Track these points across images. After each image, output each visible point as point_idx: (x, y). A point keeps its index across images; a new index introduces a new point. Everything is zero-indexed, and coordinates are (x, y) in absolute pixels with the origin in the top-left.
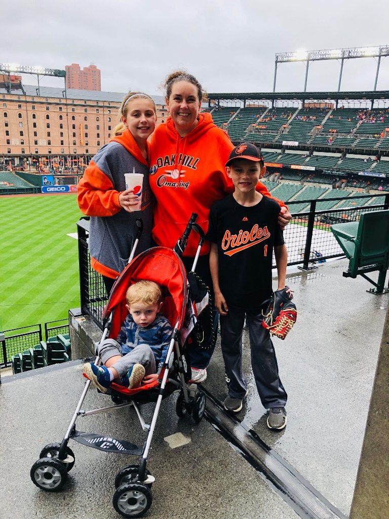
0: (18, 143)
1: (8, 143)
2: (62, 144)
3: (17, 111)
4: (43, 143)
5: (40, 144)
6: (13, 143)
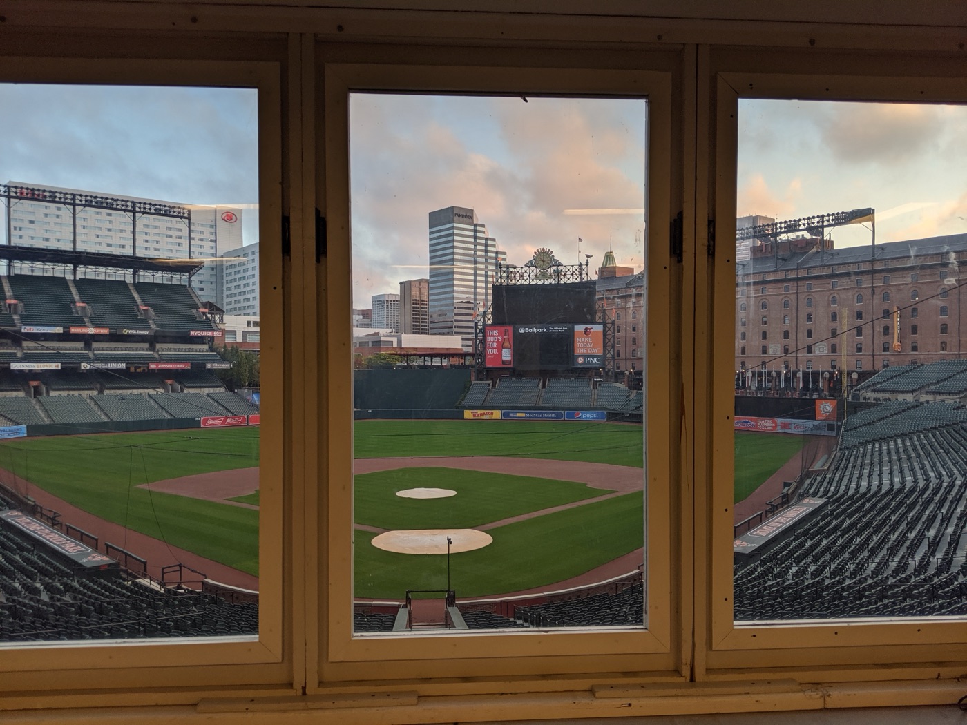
0: (779, 352)
1: (764, 352)
2: (860, 350)
3: (781, 297)
4: (821, 350)
5: (817, 352)
6: (771, 351)
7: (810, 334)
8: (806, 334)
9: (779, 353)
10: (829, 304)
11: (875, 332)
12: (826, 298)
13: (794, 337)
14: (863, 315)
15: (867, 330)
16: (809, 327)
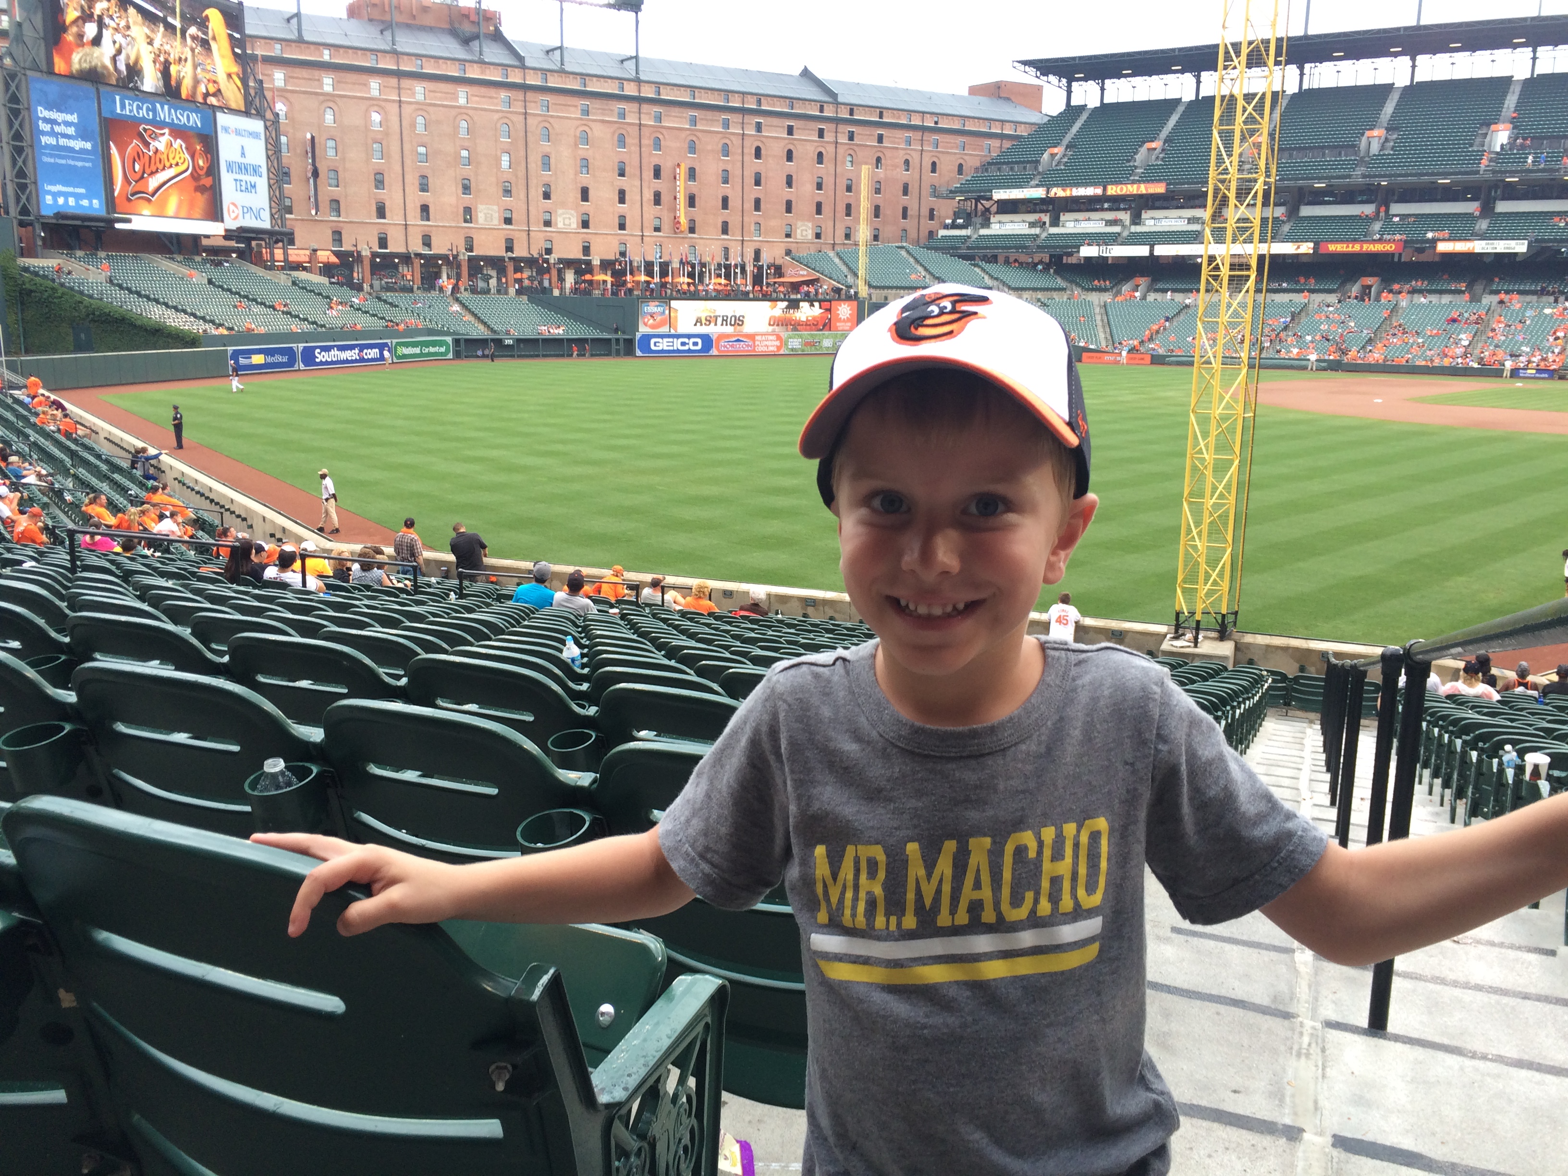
1: (468, 218)
2: (622, 227)
3: (497, 116)
4: (567, 222)
5: (560, 225)
6: (479, 218)
7: (547, 192)
8: (542, 191)
9: (494, 222)
10: (576, 145)
11: (644, 199)
12: (572, 131)
13: (523, 195)
14: (627, 169)
15: (633, 195)
16: (546, 181)
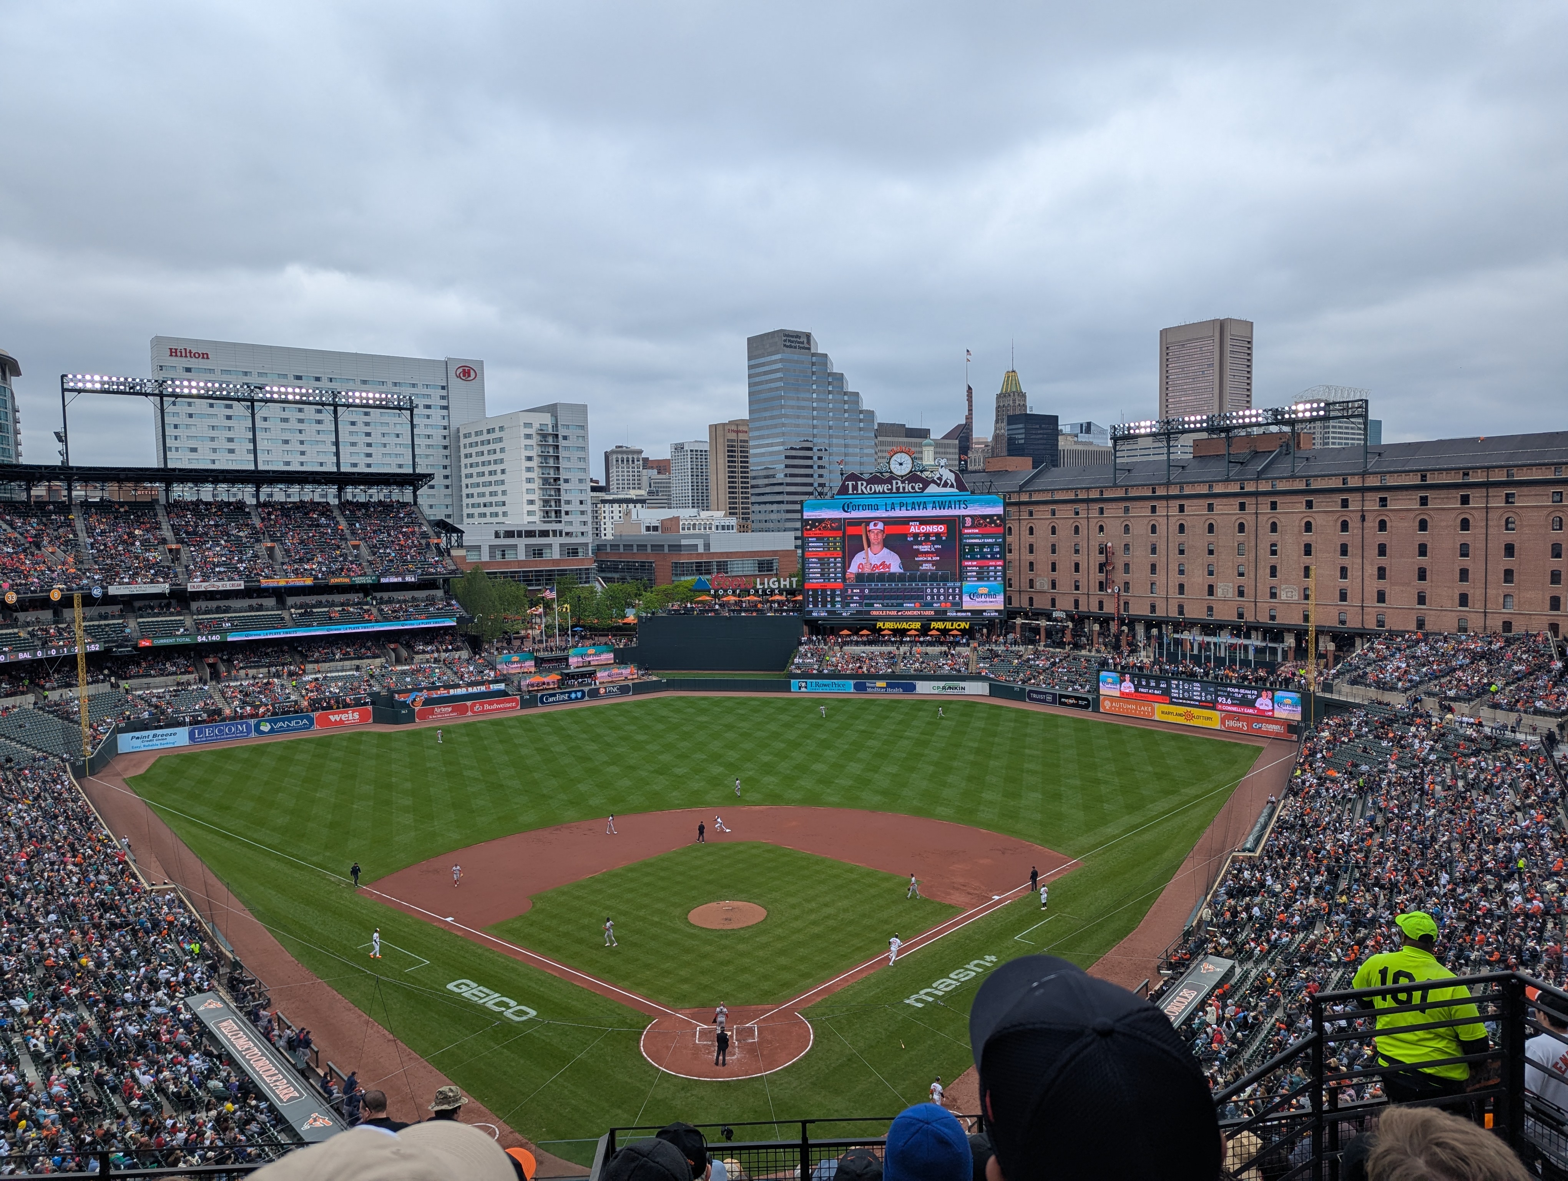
1: (1211, 592)
2: (1343, 597)
3: (1235, 517)
4: (1289, 594)
5: (1284, 597)
6: (1219, 592)
7: (1273, 572)
8: (1268, 571)
9: (1230, 595)
10: (1300, 532)
11: (1366, 574)
12: (1297, 523)
13: (1252, 575)
14: (1349, 549)
15: (1354, 573)
16: (1273, 563)
